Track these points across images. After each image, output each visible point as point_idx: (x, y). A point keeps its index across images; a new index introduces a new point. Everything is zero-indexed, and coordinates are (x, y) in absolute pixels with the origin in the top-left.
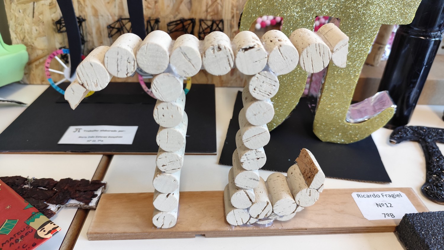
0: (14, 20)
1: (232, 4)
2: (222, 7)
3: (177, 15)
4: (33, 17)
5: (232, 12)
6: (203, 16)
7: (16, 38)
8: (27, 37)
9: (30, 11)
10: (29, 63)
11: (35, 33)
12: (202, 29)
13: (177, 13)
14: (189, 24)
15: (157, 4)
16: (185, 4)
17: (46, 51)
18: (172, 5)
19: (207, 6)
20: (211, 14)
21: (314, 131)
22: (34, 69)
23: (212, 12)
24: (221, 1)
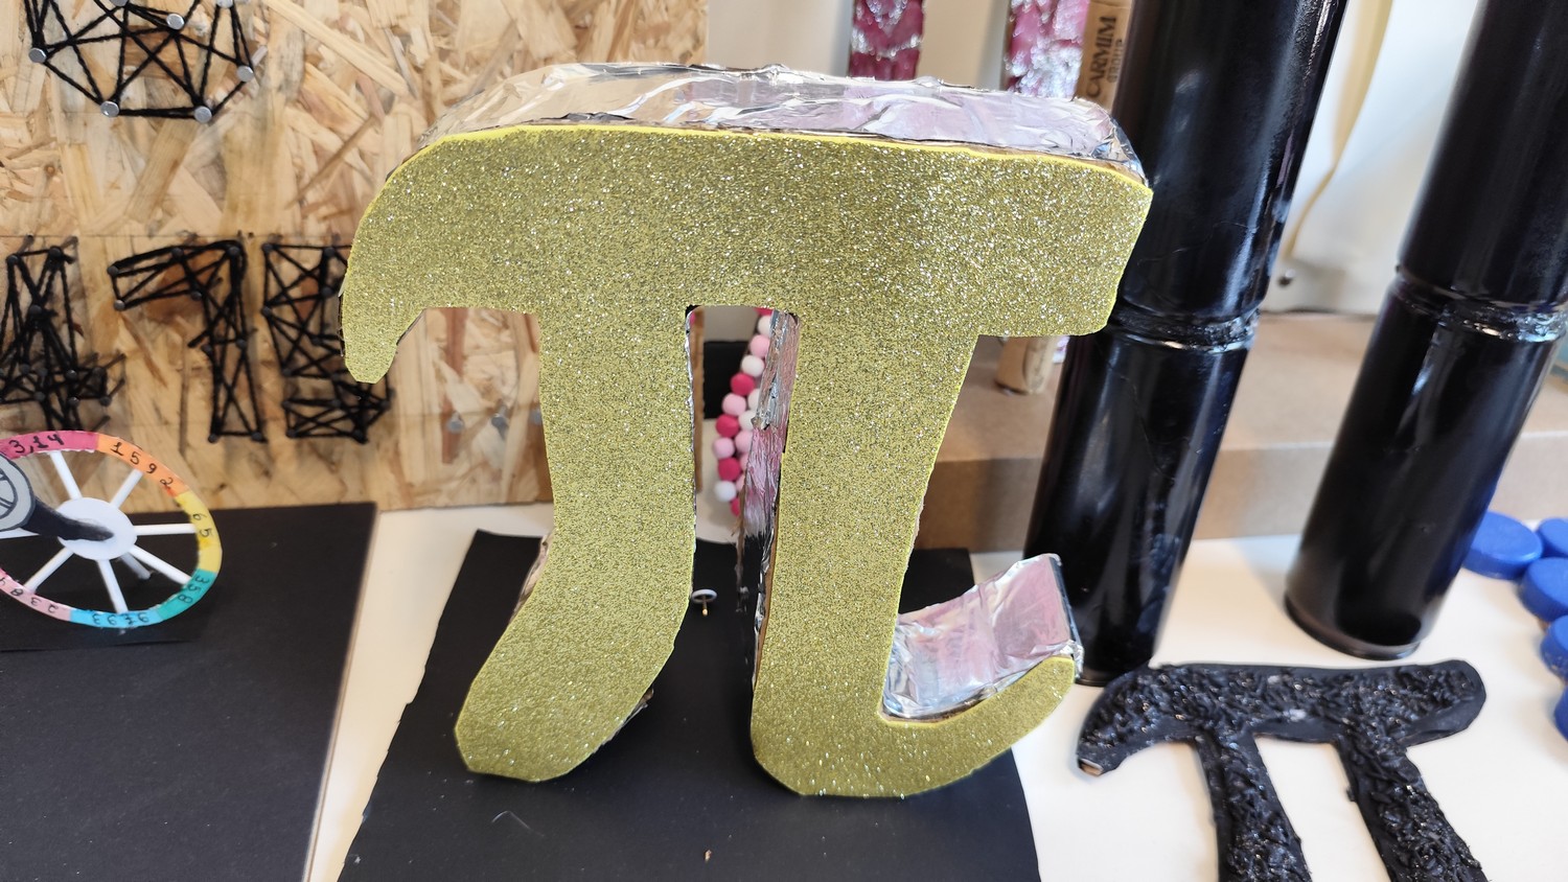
3: (160, 224)
6: (284, 222)
12: (279, 282)
13: (159, 214)
14: (217, 265)
15: (56, 179)
16: (194, 175)
18: (129, 180)
19: (299, 178)
20: (324, 211)
21: (759, 758)
23: (325, 203)
24: (362, 155)
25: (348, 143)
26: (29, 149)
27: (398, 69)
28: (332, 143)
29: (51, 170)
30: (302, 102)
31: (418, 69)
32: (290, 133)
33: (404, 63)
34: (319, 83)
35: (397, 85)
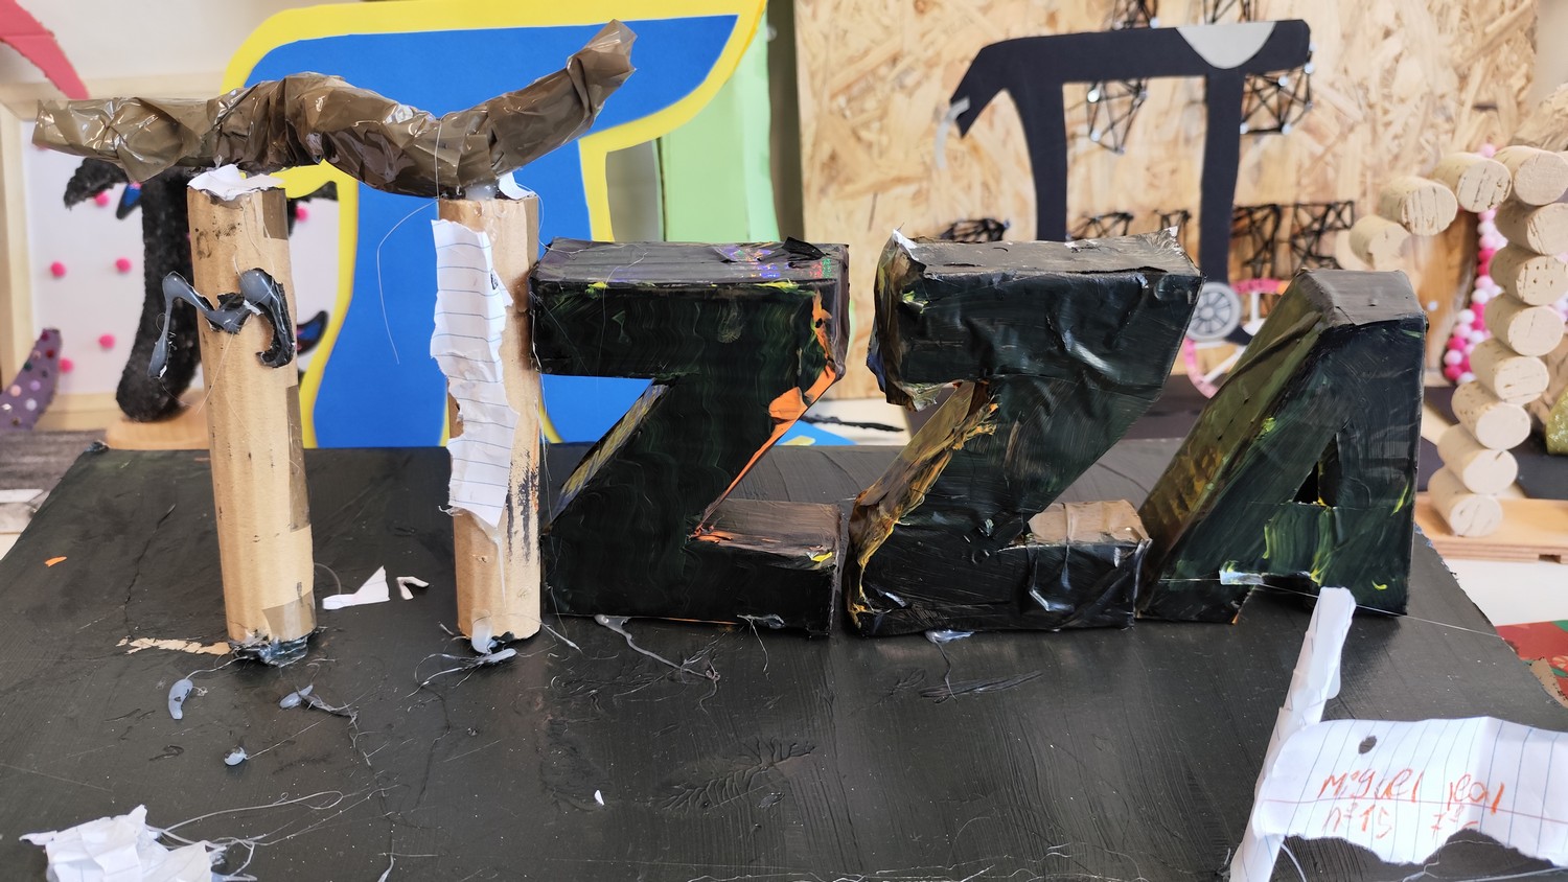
1: (1364, 164)
2: (1337, 171)
4: (870, 228)
5: (1363, 183)
9: (863, 216)
12: (1300, 225)
14: (1265, 219)
24: (1335, 156)
25: (1328, 150)
28: (1319, 149)
30: (1307, 129)
31: (1371, 106)
33: (1363, 104)
35: (1357, 115)
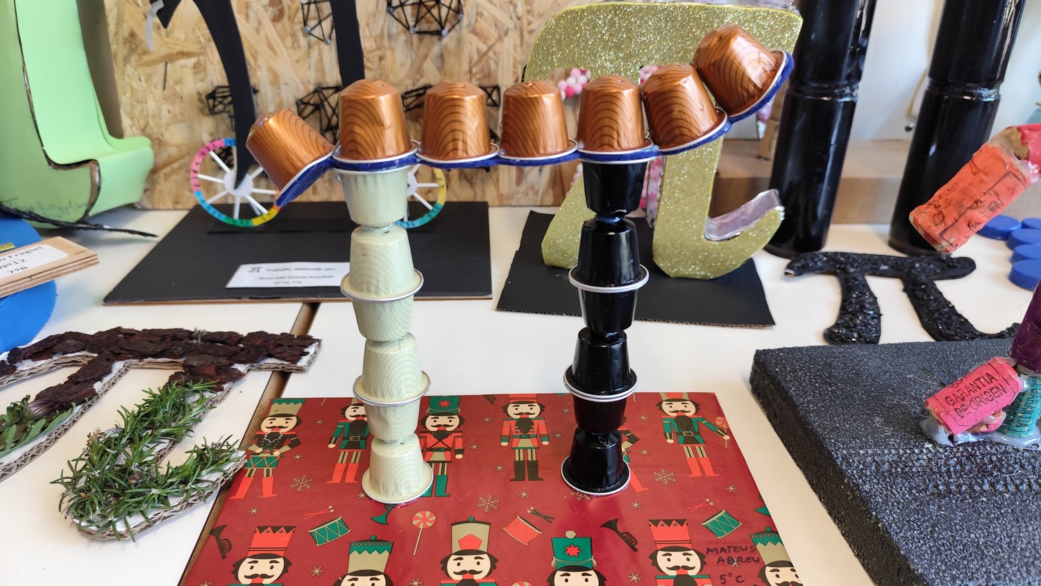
0: (128, 94)
1: (515, 59)
3: (418, 80)
4: (164, 88)
7: (131, 127)
8: (152, 124)
9: (158, 78)
10: (154, 171)
11: (165, 116)
13: (418, 76)
15: (383, 62)
16: (432, 61)
17: (185, 148)
18: (409, 62)
21: (655, 260)
22: (162, 182)
23: (479, 73)
24: (495, 53)
25: (490, 48)
26: (374, 50)
27: (511, 18)
28: (484, 48)
29: (381, 58)
30: (475, 32)
31: (519, 18)
32: (469, 45)
33: (513, 16)
34: (482, 24)
35: (509, 24)
